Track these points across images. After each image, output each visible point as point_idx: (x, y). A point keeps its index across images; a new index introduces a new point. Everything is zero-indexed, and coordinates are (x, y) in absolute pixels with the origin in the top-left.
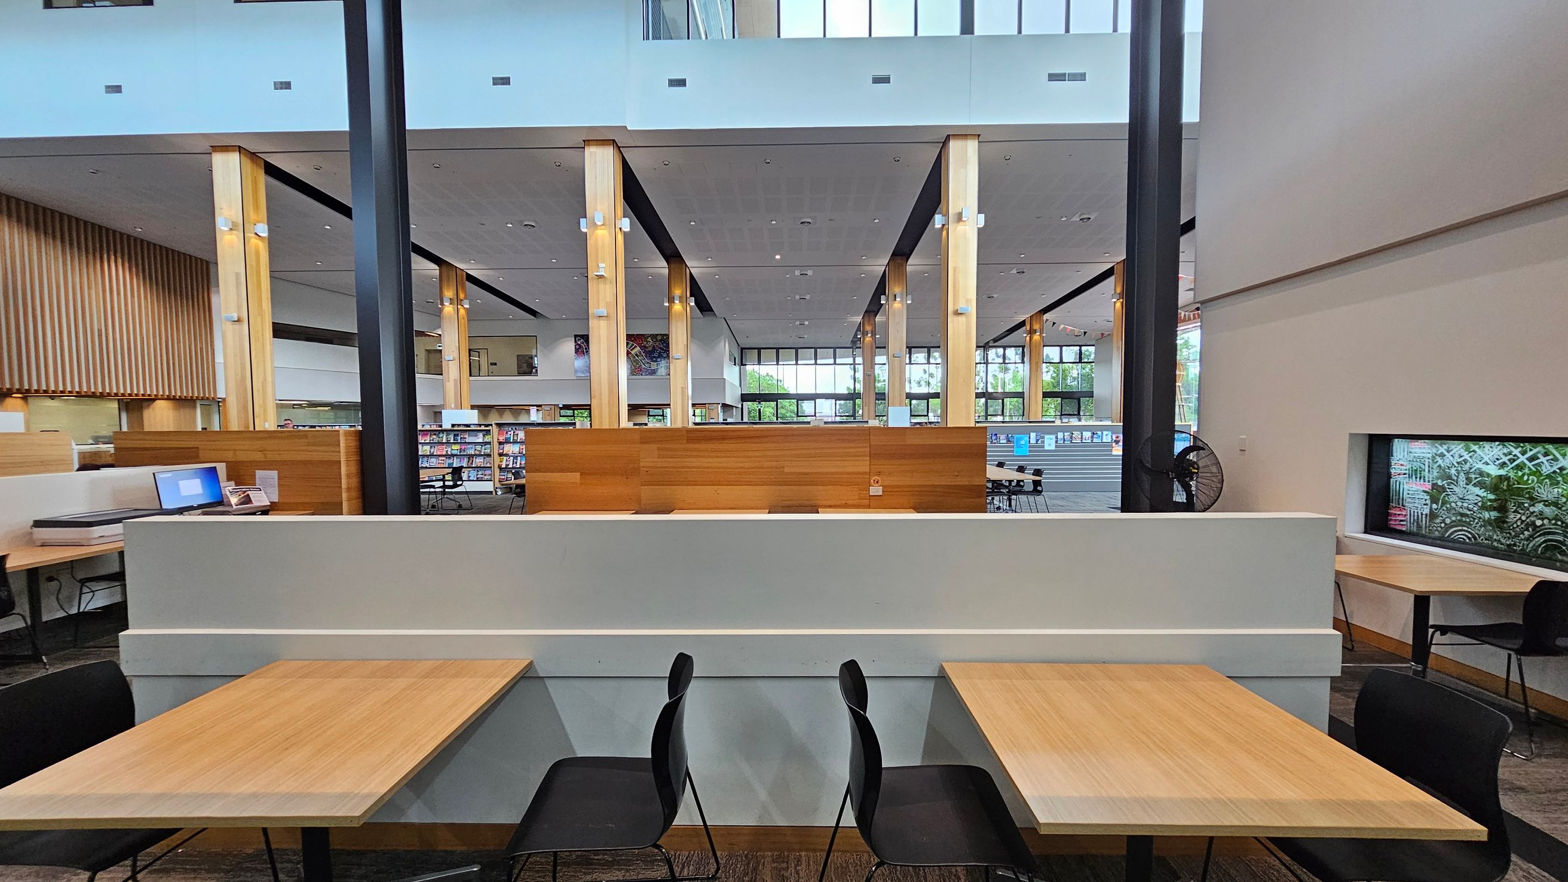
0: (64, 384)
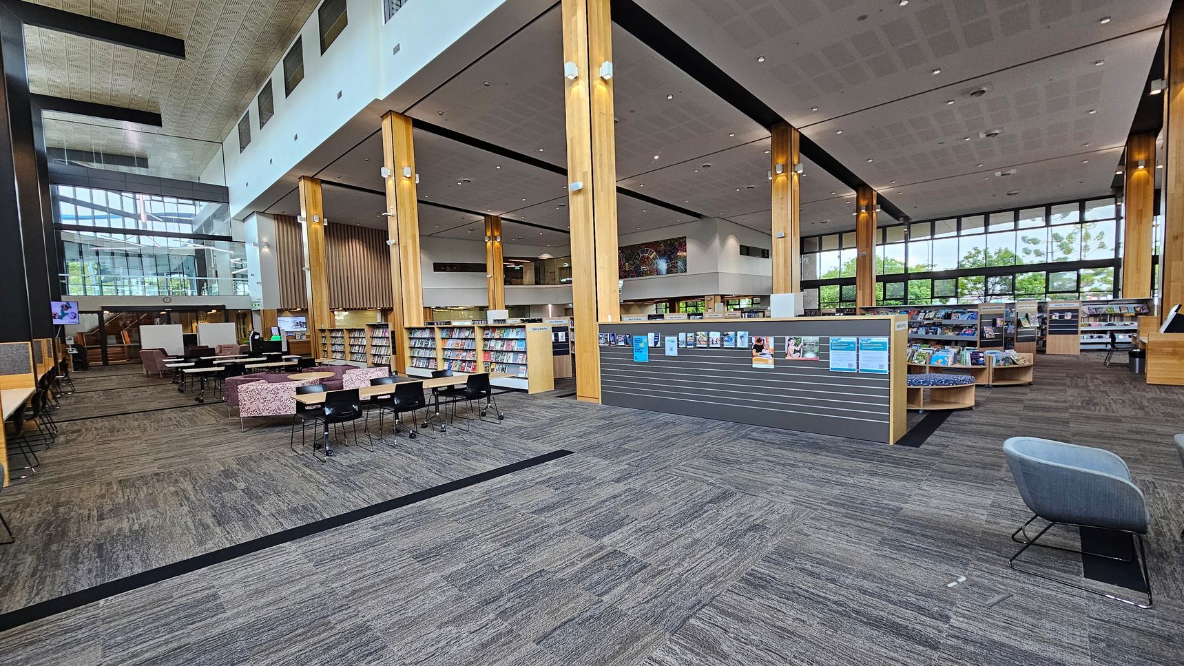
0: (335, 305)
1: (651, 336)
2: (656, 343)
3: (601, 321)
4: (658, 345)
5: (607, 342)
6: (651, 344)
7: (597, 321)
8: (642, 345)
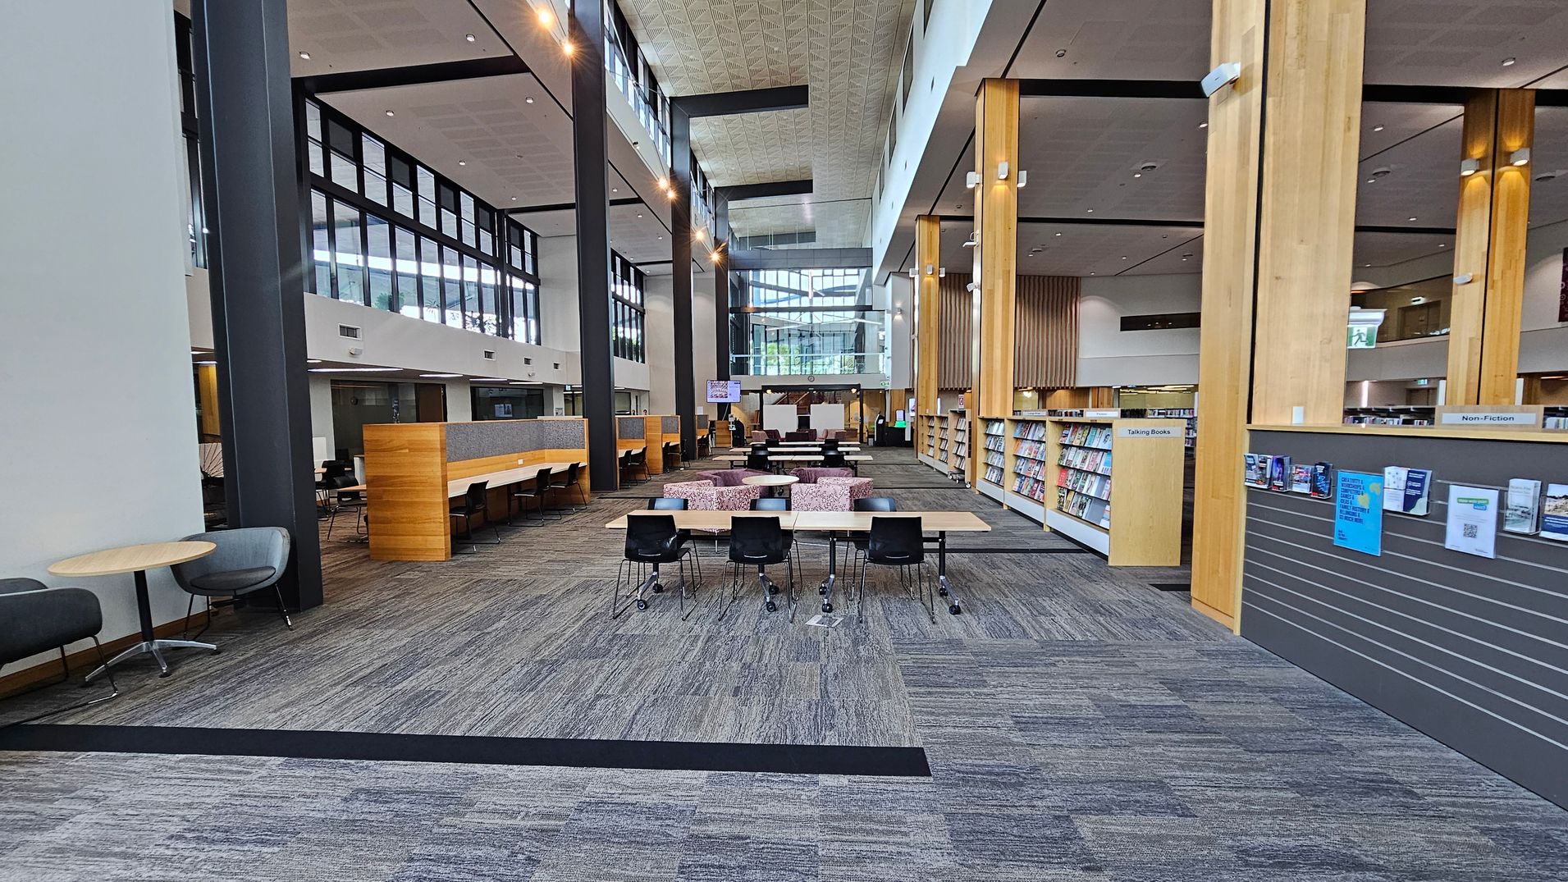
1: (1395, 477)
2: (1409, 502)
3: (1258, 422)
4: (1420, 509)
5: (1263, 479)
6: (1394, 504)
7: (1249, 421)
8: (1362, 501)
